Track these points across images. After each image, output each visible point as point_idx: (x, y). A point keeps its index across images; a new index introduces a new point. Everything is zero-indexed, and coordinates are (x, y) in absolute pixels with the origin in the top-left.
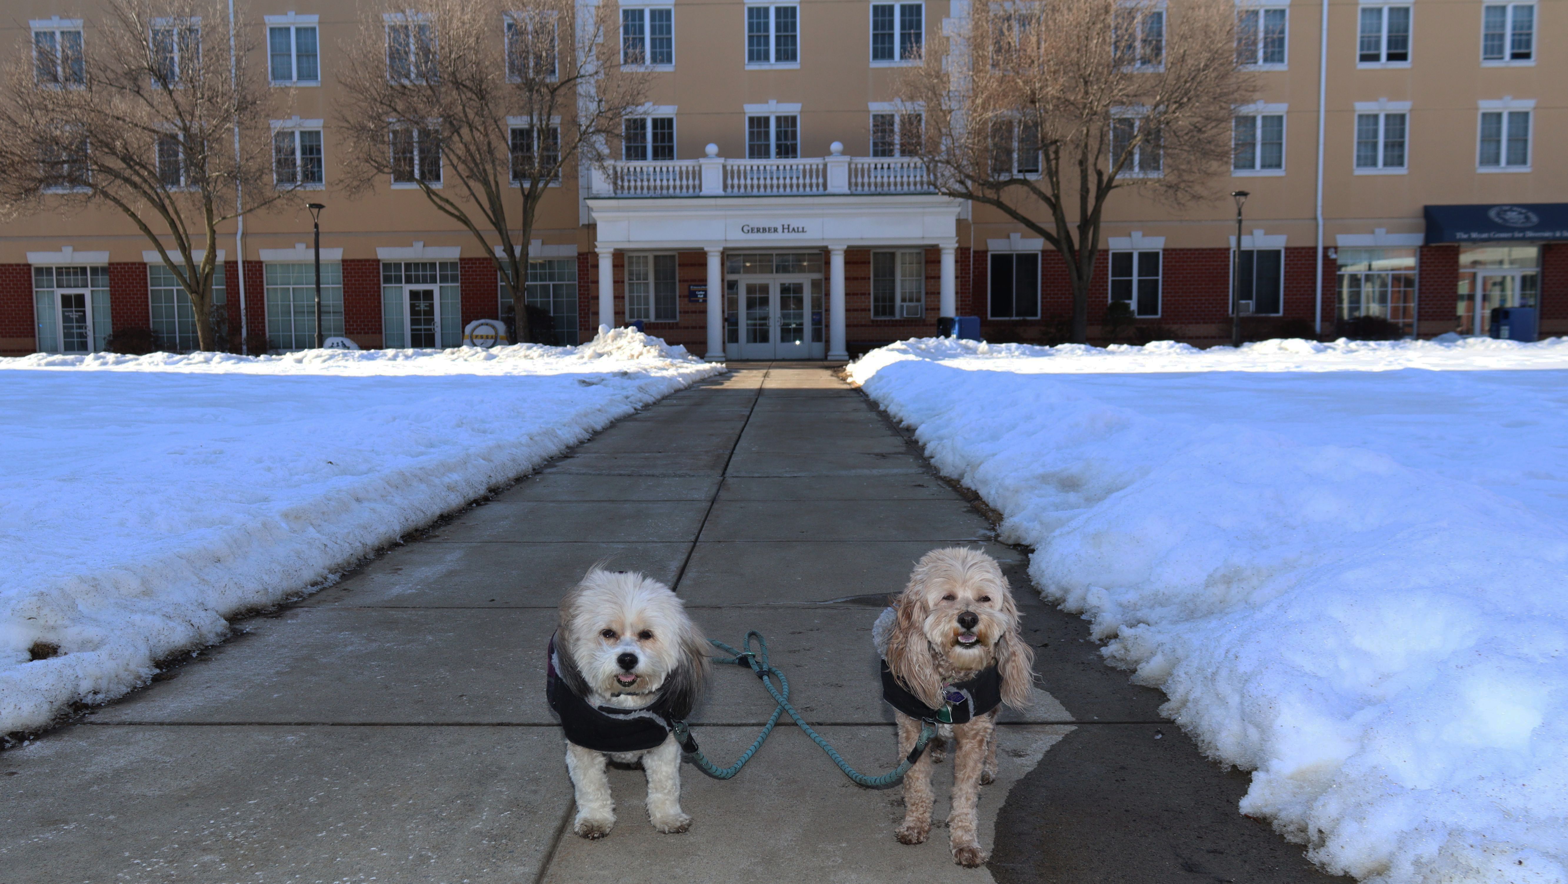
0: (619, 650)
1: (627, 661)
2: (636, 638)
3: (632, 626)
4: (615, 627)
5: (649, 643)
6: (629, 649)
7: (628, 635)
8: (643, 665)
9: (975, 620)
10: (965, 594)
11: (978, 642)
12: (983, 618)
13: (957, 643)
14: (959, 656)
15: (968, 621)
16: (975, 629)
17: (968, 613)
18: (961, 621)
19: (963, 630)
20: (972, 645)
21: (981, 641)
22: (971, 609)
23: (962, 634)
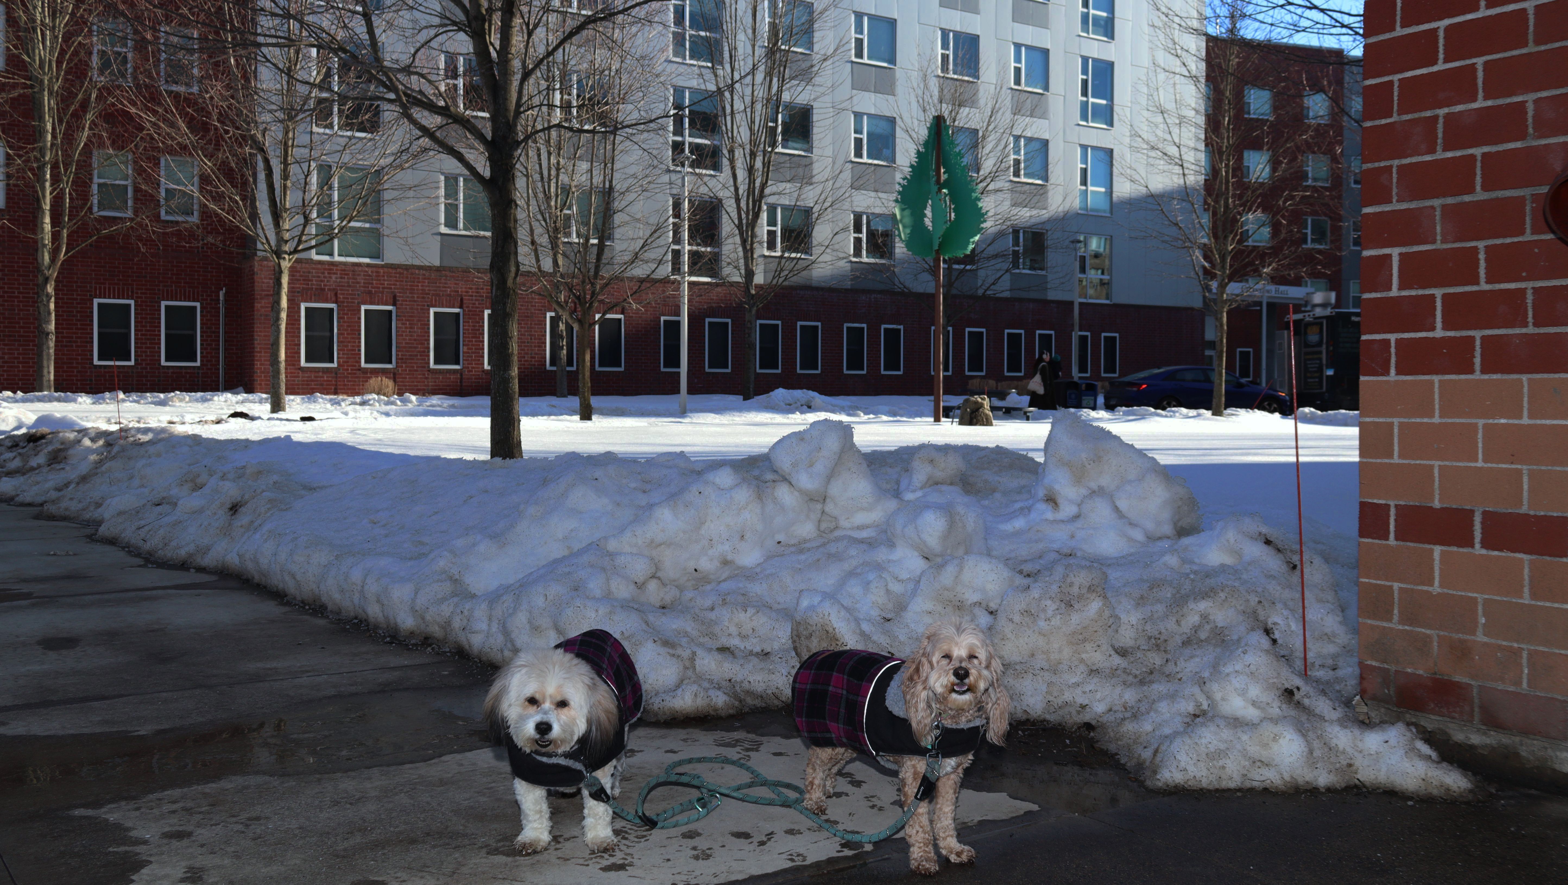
0: (538, 718)
1: (544, 728)
2: (553, 707)
3: (551, 696)
4: (537, 696)
5: (565, 710)
6: (545, 718)
7: (547, 705)
8: (556, 731)
9: (967, 674)
10: (960, 652)
11: (968, 690)
12: (973, 672)
13: (953, 691)
14: (955, 700)
15: (961, 674)
16: (967, 681)
17: (961, 668)
18: (956, 674)
19: (957, 681)
20: (964, 692)
21: (971, 689)
22: (963, 665)
23: (957, 685)
